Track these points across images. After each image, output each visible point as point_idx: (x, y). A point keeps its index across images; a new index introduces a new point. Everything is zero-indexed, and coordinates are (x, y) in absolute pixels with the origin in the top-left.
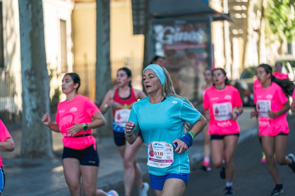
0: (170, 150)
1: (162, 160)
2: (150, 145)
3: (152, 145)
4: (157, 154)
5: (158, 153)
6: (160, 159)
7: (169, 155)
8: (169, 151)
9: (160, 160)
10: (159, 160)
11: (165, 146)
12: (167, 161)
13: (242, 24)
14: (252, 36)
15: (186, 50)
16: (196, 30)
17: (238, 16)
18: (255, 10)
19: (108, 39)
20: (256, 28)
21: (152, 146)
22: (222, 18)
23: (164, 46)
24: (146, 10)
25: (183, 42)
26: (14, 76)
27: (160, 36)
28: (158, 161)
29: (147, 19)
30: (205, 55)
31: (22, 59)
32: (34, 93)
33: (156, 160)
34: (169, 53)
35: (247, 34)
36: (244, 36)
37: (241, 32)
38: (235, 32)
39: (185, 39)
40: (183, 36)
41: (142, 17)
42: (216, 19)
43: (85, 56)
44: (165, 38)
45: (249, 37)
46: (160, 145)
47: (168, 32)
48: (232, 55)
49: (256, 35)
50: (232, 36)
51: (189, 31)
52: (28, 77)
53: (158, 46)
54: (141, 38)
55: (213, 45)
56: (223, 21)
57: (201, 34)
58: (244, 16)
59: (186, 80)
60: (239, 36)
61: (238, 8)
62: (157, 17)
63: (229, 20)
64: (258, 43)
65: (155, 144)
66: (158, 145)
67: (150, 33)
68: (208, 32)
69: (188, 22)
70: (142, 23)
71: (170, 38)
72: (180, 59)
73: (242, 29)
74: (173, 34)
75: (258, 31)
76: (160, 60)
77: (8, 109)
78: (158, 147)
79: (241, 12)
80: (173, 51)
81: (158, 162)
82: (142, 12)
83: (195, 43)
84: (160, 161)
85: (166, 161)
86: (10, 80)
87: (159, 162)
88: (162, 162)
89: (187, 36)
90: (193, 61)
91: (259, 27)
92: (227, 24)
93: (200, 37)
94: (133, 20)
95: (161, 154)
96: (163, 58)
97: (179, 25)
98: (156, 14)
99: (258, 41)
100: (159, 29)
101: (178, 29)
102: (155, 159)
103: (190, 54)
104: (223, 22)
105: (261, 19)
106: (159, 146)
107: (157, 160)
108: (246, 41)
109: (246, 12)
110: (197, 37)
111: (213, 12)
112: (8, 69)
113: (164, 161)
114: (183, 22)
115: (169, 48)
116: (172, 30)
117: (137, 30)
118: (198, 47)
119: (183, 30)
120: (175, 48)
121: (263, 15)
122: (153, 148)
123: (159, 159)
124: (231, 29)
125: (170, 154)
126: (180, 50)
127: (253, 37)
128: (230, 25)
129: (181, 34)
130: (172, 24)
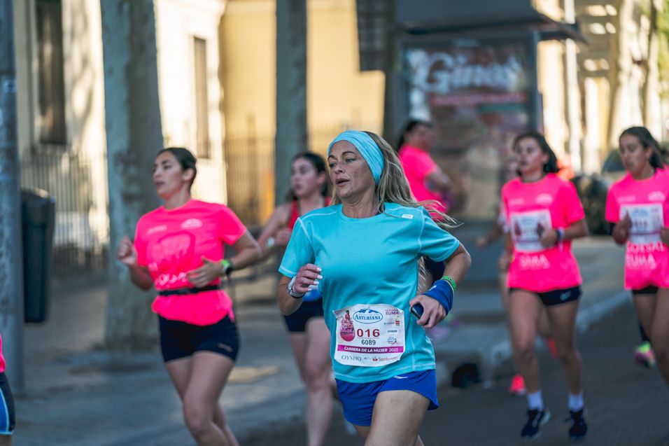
0: (398, 323)
1: (376, 348)
2: (344, 314)
3: (351, 314)
4: (366, 334)
5: (368, 331)
6: (372, 346)
7: (395, 335)
8: (394, 326)
9: (373, 349)
10: (370, 348)
11: (384, 314)
12: (389, 350)
13: (607, 47)
14: (630, 75)
15: (480, 107)
16: (503, 61)
17: (598, 29)
18: (637, 16)
19: (302, 81)
20: (638, 57)
21: (351, 316)
22: (561, 33)
23: (430, 98)
24: (389, 15)
25: (472, 89)
26: (88, 166)
27: (421, 75)
28: (365, 350)
29: (390, 37)
30: (522, 118)
31: (108, 127)
32: (136, 205)
33: (361, 348)
34: (441, 112)
35: (618, 69)
36: (612, 75)
37: (604, 65)
38: (591, 65)
39: (478, 81)
40: (473, 75)
41: (379, 31)
42: (547, 37)
43: (251, 120)
44: (431, 80)
45: (623, 78)
46: (373, 313)
47: (438, 67)
48: (584, 120)
49: (638, 72)
50: (583, 73)
51: (486, 64)
52: (121, 167)
53: (416, 98)
54: (376, 80)
55: (541, 96)
56: (562, 41)
57: (513, 70)
58: (611, 28)
59: (480, 174)
60: (599, 74)
61: (597, 10)
62: (414, 32)
63: (577, 38)
64: (643, 91)
65: (360, 312)
66: (367, 311)
67: (398, 67)
68: (530, 65)
69: (484, 43)
70: (379, 44)
71: (444, 79)
72: (465, 127)
73: (607, 59)
74: (451, 71)
75: (642, 63)
76: (422, 128)
77: (75, 241)
78: (368, 318)
79: (604, 20)
80: (451, 110)
81: (367, 352)
82: (379, 21)
83: (500, 91)
84: (371, 350)
85: (386, 350)
86: (80, 175)
87: (371, 353)
88: (377, 353)
89: (481, 76)
90: (496, 132)
91: (645, 54)
92: (572, 47)
93: (512, 77)
94: (360, 38)
95: (376, 333)
96: (428, 125)
97: (463, 49)
98: (411, 24)
99: (642, 85)
100: (418, 59)
101: (462, 59)
102: (358, 348)
103: (488, 116)
104: (564, 44)
105: (650, 38)
106: (370, 315)
107: (364, 348)
108: (615, 87)
109: (615, 20)
110: (505, 76)
111: (541, 20)
112: (74, 148)
113: (383, 350)
114: (473, 43)
115: (440, 101)
116: (448, 60)
117: (367, 61)
118: (506, 99)
119: (473, 62)
120: (455, 101)
121: (654, 27)
122: (352, 320)
123: (369, 346)
124: (580, 60)
125: (398, 333)
126: (466, 107)
127: (631, 79)
128: (578, 51)
129: (469, 71)
130: (448, 48)
